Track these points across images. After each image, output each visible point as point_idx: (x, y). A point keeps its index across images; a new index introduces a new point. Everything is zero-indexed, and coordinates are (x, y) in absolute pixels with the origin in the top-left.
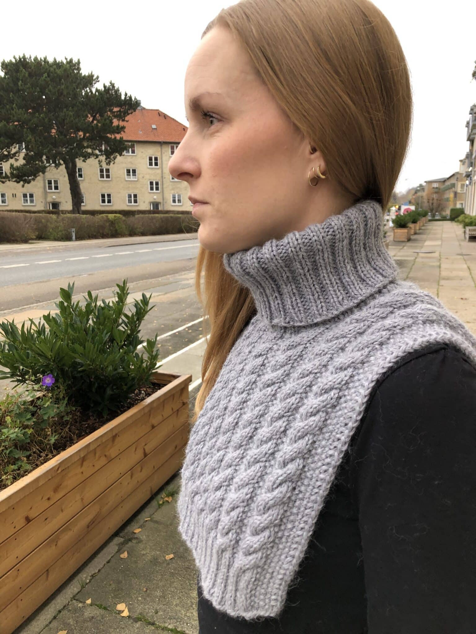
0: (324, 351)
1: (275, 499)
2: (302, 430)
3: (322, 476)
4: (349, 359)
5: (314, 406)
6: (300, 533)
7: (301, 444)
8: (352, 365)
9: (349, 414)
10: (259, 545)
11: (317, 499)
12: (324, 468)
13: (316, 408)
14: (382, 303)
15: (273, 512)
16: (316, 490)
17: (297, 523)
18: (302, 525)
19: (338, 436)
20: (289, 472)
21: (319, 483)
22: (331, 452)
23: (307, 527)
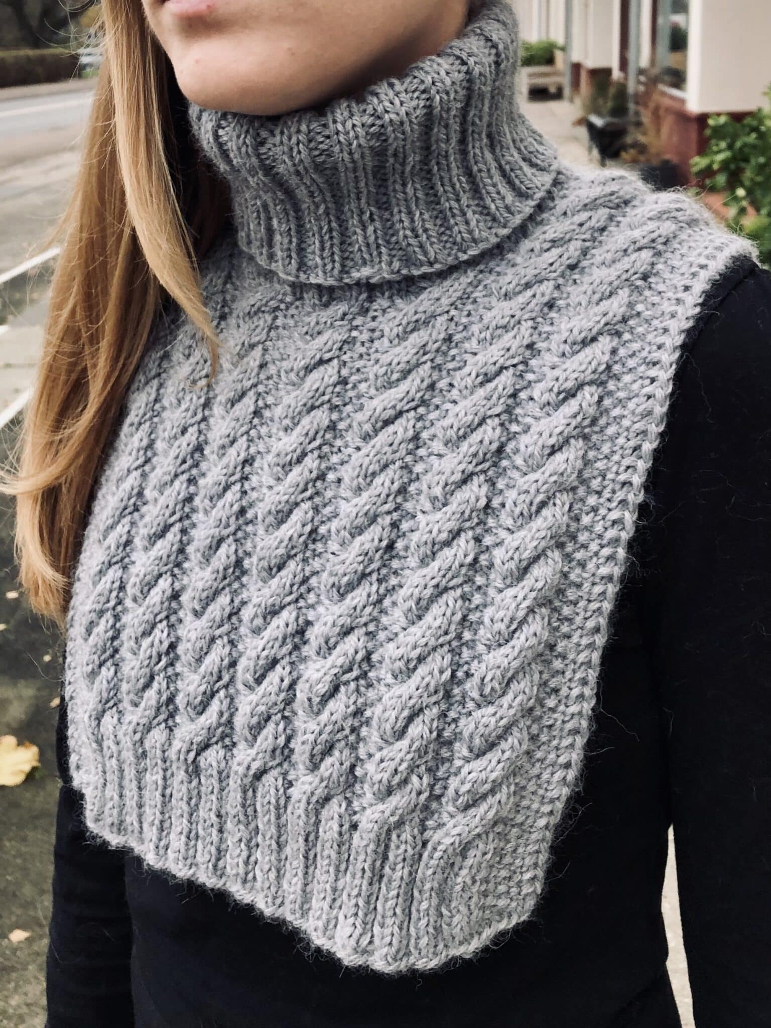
0: (513, 316)
1: (523, 653)
2: (546, 487)
3: (604, 571)
4: (598, 318)
5: (558, 430)
6: (574, 709)
7: (550, 518)
8: (606, 328)
9: (637, 426)
10: (503, 769)
11: (599, 622)
12: (606, 552)
13: (561, 433)
14: (587, 201)
15: (522, 685)
16: (594, 606)
17: (564, 691)
18: (575, 692)
19: (622, 477)
20: (540, 585)
21: (598, 589)
22: (614, 515)
23: (588, 691)
